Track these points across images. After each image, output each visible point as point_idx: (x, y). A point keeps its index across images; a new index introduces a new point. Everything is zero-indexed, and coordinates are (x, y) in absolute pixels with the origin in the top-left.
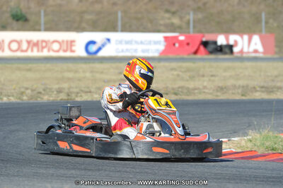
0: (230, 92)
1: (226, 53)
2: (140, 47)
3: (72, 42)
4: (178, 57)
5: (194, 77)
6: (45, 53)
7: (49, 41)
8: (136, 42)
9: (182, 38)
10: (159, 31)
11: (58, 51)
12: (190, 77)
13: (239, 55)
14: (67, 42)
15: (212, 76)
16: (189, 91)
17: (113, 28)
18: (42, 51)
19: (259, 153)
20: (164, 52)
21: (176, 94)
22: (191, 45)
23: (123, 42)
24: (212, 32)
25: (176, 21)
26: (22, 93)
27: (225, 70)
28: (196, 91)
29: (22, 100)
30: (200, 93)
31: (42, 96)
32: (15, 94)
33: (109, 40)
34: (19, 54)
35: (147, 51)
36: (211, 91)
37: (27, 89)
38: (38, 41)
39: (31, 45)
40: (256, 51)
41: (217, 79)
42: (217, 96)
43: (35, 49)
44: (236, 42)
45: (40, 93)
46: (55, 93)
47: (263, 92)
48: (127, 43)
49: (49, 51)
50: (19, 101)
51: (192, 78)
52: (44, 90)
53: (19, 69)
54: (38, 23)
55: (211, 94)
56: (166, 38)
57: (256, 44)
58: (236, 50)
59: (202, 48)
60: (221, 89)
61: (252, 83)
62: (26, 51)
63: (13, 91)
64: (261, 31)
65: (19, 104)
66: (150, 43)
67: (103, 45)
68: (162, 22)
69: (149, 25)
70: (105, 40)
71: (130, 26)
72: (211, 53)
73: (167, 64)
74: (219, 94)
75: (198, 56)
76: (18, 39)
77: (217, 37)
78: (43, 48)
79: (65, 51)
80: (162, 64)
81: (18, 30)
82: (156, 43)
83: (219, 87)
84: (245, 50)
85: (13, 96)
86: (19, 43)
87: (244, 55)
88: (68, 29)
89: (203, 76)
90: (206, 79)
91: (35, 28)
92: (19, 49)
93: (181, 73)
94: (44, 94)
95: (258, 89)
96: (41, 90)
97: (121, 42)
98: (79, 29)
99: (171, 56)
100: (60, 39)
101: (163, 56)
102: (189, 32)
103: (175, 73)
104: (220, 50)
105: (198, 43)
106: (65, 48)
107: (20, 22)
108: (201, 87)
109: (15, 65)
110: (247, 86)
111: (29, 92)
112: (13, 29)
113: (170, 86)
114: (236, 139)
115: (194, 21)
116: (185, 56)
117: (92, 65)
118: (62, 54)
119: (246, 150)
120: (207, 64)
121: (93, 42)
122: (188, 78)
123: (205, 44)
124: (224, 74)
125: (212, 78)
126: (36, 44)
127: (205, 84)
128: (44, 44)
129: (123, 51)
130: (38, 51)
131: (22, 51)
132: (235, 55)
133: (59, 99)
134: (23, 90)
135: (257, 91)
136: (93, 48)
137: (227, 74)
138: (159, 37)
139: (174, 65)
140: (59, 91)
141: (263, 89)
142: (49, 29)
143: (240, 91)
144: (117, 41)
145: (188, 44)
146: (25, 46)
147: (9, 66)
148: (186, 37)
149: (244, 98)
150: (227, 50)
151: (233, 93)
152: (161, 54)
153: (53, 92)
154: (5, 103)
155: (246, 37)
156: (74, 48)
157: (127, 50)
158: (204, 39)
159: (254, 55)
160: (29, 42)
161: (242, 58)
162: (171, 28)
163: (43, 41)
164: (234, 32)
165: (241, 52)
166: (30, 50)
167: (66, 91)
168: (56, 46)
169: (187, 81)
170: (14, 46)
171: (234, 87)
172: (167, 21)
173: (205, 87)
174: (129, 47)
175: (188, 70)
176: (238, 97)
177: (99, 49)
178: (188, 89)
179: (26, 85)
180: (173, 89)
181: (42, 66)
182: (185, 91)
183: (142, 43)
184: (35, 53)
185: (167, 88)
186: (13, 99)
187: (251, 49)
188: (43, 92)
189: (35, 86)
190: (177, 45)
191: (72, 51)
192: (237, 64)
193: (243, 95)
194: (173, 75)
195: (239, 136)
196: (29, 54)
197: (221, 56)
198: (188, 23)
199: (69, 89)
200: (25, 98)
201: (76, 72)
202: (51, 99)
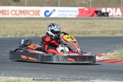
0: (107, 33)
1: (105, 16)
2: (68, 13)
3: (39, 11)
4: (85, 18)
5: (91, 26)
6: (27, 16)
7: (29, 11)
8: (67, 11)
9: (86, 9)
10: (76, 6)
11: (33, 15)
12: (90, 26)
13: (111, 17)
14: (37, 11)
15: (99, 26)
16: (89, 33)
17: (57, 5)
18: (26, 15)
19: (119, 60)
20: (78, 16)
21: (83, 34)
22: (90, 12)
23: (61, 11)
24: (100, 7)
25: (84, 2)
26: (16, 34)
27: (105, 24)
28: (92, 33)
29: (16, 36)
30: (94, 34)
31: (25, 35)
32: (13, 34)
33: (55, 10)
34: (16, 16)
35: (71, 15)
36: (98, 33)
37: (18, 31)
38: (24, 11)
39: (21, 12)
40: (118, 15)
41: (101, 27)
42: (101, 35)
43: (23, 14)
44: (110, 11)
45: (24, 33)
46: (31, 33)
47: (121, 33)
48: (63, 11)
49: (28, 15)
50: (15, 37)
51: (90, 27)
52: (26, 32)
53: (15, 23)
54: (24, 3)
55: (98, 34)
56: (79, 9)
57: (118, 12)
58: (110, 14)
59: (95, 14)
60: (103, 32)
61: (116, 29)
62: (19, 15)
63: (12, 33)
64: (121, 6)
65: (15, 38)
66: (72, 11)
67: (52, 13)
68: (78, 2)
69: (72, 4)
70: (53, 10)
71: (64, 4)
72: (99, 16)
73: (80, 21)
74: (102, 34)
75: (93, 17)
76: (15, 10)
77: (102, 9)
78: (26, 13)
79: (35, 15)
80: (78, 21)
81: (15, 6)
82: (75, 11)
83: (102, 31)
84: (114, 15)
85: (12, 35)
86: (16, 11)
87: (114, 17)
88: (37, 5)
89: (95, 26)
90: (97, 27)
91: (23, 5)
92: (16, 14)
93: (85, 25)
94: (26, 34)
95: (119, 32)
96: (25, 32)
97: (60, 11)
98: (42, 5)
99: (82, 17)
100: (33, 10)
101: (78, 17)
102: (90, 7)
103: (83, 25)
104: (103, 14)
105: (93, 12)
106: (36, 14)
107: (16, 2)
108: (94, 31)
109: (14, 21)
110: (114, 30)
111: (19, 33)
112: (13, 5)
113: (81, 30)
114: (109, 54)
115: (92, 2)
116: (88, 17)
117: (47, 21)
118: (34, 16)
119: (113, 58)
120: (97, 21)
121: (48, 11)
122: (88, 27)
123: (96, 12)
124: (105, 25)
125: (99, 27)
126: (23, 12)
127: (96, 30)
128: (26, 12)
129: (61, 15)
130: (24, 15)
131: (17, 15)
132: (110, 17)
133: (32, 36)
134: (17, 32)
135: (118, 33)
136: (48, 14)
137: (106, 25)
138: (76, 9)
139: (83, 21)
140: (33, 33)
141: (121, 32)
142: (29, 5)
143: (111, 33)
144: (58, 11)
145: (89, 12)
146: (18, 13)
147: (11, 21)
148: (88, 9)
149: (113, 36)
150: (106, 15)
151: (108, 34)
152: (77, 16)
153: (30, 33)
154: (9, 38)
155: (114, 9)
156: (39, 14)
157: (63, 15)
158: (96, 10)
159: (118, 17)
160: (20, 11)
161: (112, 18)
162: (82, 5)
163: (26, 11)
164: (109, 7)
165: (112, 15)
166: (20, 14)
167: (36, 32)
168: (32, 13)
169: (88, 28)
170: (14, 13)
171: (109, 31)
172: (80, 2)
173: (96, 31)
174: (63, 13)
175: (89, 23)
176: (110, 35)
177: (51, 14)
178: (88, 32)
179: (18, 30)
180: (82, 32)
181: (25, 22)
182: (87, 33)
183: (69, 11)
184: (23, 16)
185: (79, 31)
186: (12, 36)
187: (117, 14)
188: (25, 33)
189: (22, 30)
190: (84, 12)
191: (39, 15)
192: (110, 21)
193: (112, 35)
194: (82, 26)
195: (110, 53)
196: (20, 16)
197: (103, 17)
198: (89, 3)
199: (37, 31)
200: (18, 35)
201: (40, 24)
202: (29, 36)
